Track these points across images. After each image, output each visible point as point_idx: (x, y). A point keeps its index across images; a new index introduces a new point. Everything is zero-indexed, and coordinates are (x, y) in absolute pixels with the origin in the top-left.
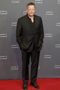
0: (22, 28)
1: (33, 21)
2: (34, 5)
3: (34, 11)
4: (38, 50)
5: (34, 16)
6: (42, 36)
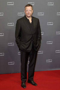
0: (21, 29)
4: (37, 50)
6: (39, 37)
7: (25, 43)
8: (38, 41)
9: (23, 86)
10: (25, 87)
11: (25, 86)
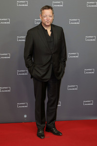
1: (49, 33)
2: (52, 8)
3: (51, 18)
5: (52, 26)
7: (41, 68)
8: (61, 63)
9: (40, 136)
10: (42, 138)
11: (43, 136)
